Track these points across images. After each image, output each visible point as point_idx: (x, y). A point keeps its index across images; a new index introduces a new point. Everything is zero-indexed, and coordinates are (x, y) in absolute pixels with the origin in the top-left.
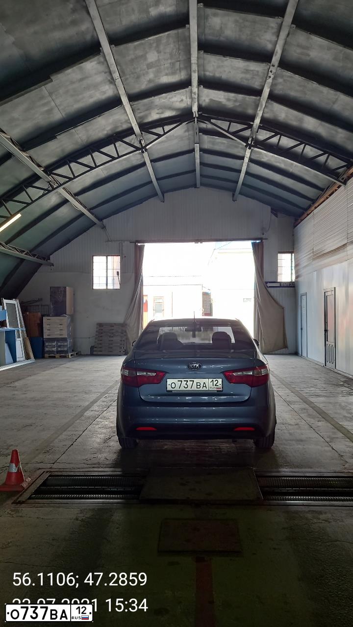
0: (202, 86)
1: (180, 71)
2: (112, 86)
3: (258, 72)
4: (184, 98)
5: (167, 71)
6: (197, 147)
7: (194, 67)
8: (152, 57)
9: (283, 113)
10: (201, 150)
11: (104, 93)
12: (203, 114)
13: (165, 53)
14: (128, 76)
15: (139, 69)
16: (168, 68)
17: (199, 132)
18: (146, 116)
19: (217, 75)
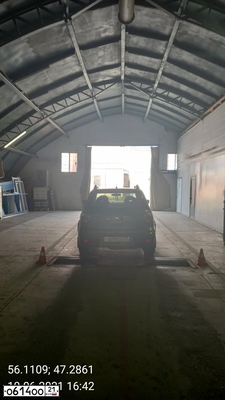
0: (127, 67)
1: (115, 60)
2: (79, 67)
3: (156, 62)
4: (117, 71)
5: (108, 60)
6: (123, 95)
7: (123, 60)
8: (101, 53)
9: (169, 81)
10: (125, 96)
11: (75, 70)
12: (127, 79)
13: (108, 52)
14: (88, 62)
15: (94, 59)
16: (109, 58)
17: (125, 87)
18: (96, 80)
19: (135, 62)
